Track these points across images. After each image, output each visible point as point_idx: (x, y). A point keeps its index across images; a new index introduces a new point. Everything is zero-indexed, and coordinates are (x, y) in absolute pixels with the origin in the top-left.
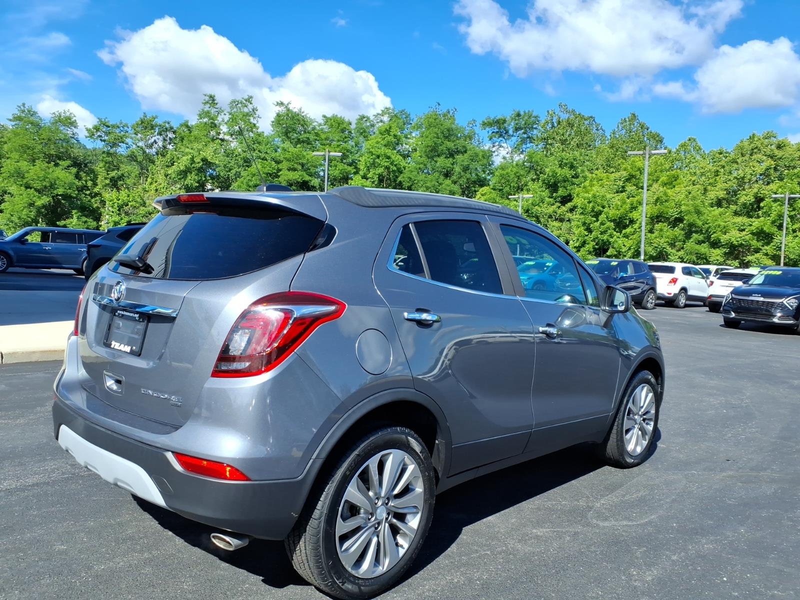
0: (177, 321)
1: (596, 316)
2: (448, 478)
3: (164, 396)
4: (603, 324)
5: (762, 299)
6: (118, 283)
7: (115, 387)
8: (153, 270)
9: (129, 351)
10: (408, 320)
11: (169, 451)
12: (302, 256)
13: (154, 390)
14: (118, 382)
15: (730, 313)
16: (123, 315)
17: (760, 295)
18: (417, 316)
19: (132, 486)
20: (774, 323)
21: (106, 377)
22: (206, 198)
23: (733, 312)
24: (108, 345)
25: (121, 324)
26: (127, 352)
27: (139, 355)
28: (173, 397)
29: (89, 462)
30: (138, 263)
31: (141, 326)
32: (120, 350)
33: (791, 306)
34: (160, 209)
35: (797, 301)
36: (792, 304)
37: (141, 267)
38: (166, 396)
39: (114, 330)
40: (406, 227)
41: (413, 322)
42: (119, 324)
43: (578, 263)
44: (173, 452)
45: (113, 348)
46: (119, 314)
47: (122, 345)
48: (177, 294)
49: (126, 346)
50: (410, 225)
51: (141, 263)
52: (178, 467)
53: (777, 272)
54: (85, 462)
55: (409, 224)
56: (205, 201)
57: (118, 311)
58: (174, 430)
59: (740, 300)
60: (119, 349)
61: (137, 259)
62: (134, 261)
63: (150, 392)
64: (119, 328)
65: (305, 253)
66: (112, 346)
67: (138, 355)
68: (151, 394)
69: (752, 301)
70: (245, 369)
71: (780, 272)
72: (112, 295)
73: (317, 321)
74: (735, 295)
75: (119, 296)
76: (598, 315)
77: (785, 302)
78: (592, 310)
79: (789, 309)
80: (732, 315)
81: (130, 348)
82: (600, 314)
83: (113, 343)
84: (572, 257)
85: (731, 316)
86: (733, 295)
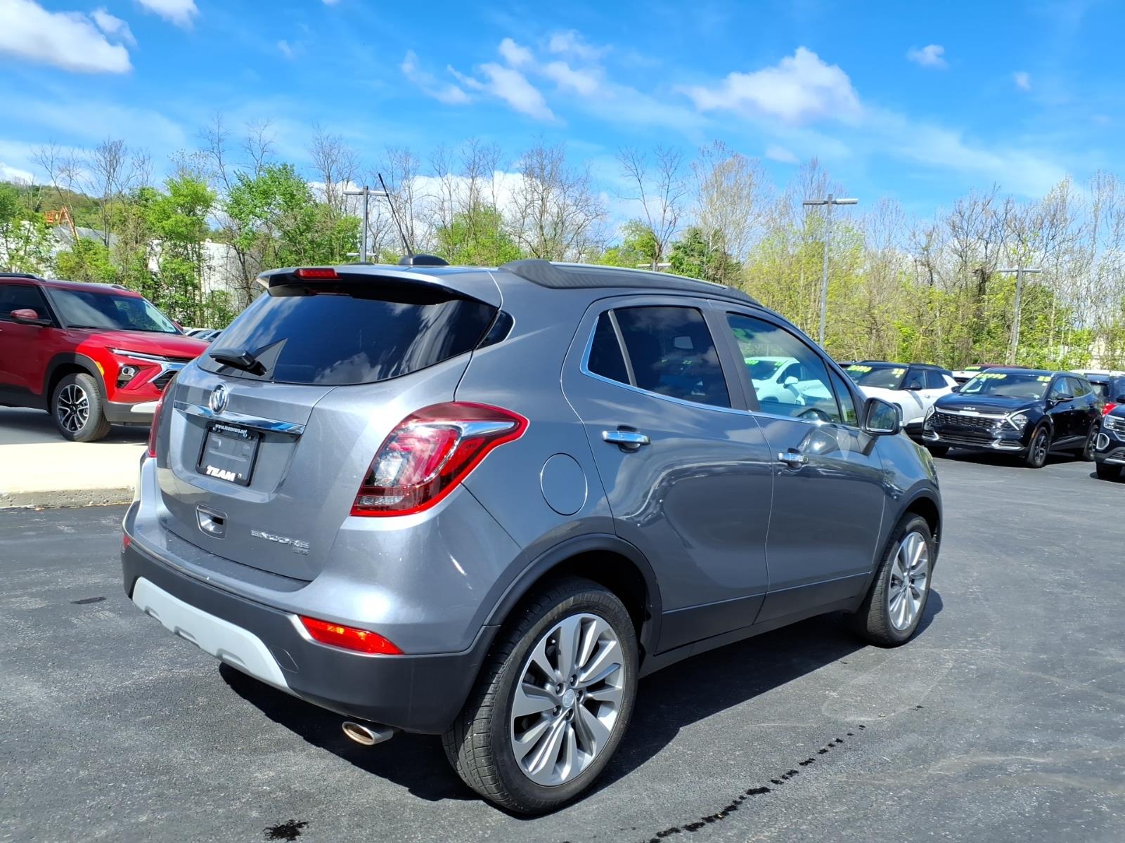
0: (302, 439)
1: (853, 438)
2: (654, 656)
3: (284, 540)
4: (862, 450)
5: (976, 414)
6: (219, 387)
7: (211, 528)
8: (266, 370)
9: (232, 480)
10: (608, 441)
11: (293, 613)
12: (469, 354)
13: (269, 532)
14: (217, 521)
15: (933, 434)
16: (222, 430)
17: (974, 409)
18: (621, 437)
19: (243, 660)
20: (993, 449)
21: (200, 513)
22: (338, 274)
23: (937, 433)
24: (203, 472)
25: (220, 443)
26: (230, 481)
27: (248, 485)
28: (296, 542)
29: (180, 627)
30: (245, 360)
31: (249, 447)
32: (220, 478)
33: (1018, 425)
34: (267, 285)
35: (1026, 418)
36: (1018, 422)
37: (249, 366)
38: (287, 540)
39: (210, 451)
40: (604, 316)
41: (614, 445)
42: (217, 443)
43: (830, 366)
44: (299, 615)
45: (210, 475)
46: (218, 429)
47: (223, 472)
48: (302, 404)
49: (229, 473)
50: (609, 313)
51: (249, 360)
52: (306, 635)
53: (999, 375)
54: (176, 627)
55: (607, 311)
56: (336, 277)
57: (217, 426)
58: (301, 585)
59: (946, 415)
60: (218, 476)
61: (244, 354)
62: (240, 358)
63: (264, 535)
64: (217, 448)
65: (473, 351)
66: (208, 473)
67: (246, 484)
68: (266, 537)
69: (963, 417)
70: (396, 505)
71: (1004, 376)
72: (210, 404)
73: (493, 440)
74: (941, 408)
75: (220, 405)
76: (857, 437)
77: (1009, 419)
78: (847, 431)
79: (1016, 430)
80: (935, 437)
81: (234, 475)
82: (860, 437)
83: (210, 468)
84: (822, 358)
85: (935, 439)
86: (937, 408)
